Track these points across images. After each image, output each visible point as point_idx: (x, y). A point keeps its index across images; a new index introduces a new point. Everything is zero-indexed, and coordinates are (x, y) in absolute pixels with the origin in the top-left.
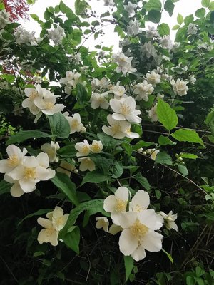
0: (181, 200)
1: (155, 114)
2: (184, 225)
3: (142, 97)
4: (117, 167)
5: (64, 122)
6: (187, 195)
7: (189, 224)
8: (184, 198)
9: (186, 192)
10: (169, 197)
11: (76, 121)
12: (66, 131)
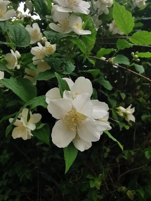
0: (141, 99)
1: (115, 26)
2: (144, 117)
3: (103, 10)
4: (69, 65)
5: (23, 33)
6: (146, 95)
7: (148, 116)
8: (144, 97)
9: (145, 94)
10: (131, 98)
11: (36, 31)
12: (27, 40)
